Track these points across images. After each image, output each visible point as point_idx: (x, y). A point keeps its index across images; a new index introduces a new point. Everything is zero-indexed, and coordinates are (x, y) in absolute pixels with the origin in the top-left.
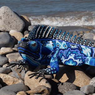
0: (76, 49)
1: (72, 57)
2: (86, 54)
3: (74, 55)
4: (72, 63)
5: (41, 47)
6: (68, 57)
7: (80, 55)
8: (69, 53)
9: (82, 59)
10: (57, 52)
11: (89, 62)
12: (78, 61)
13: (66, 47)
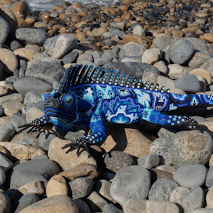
0: (128, 96)
1: (122, 110)
2: (143, 104)
3: (125, 107)
4: (123, 120)
5: (77, 100)
6: (117, 111)
7: (135, 106)
8: (118, 104)
9: (138, 112)
10: (99, 105)
11: (148, 117)
12: (131, 116)
13: (113, 96)
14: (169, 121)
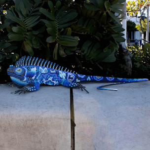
0: (55, 73)
1: (50, 79)
2: (62, 77)
3: (52, 77)
4: (51, 83)
5: (27, 71)
6: (48, 79)
7: (57, 77)
9: (58, 81)
10: (39, 75)
11: (62, 83)
12: (55, 82)
13: (47, 72)
14: (70, 85)
